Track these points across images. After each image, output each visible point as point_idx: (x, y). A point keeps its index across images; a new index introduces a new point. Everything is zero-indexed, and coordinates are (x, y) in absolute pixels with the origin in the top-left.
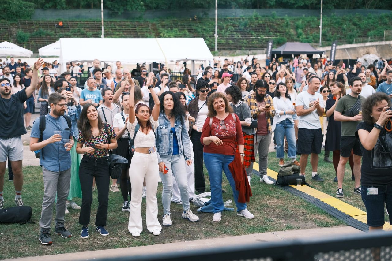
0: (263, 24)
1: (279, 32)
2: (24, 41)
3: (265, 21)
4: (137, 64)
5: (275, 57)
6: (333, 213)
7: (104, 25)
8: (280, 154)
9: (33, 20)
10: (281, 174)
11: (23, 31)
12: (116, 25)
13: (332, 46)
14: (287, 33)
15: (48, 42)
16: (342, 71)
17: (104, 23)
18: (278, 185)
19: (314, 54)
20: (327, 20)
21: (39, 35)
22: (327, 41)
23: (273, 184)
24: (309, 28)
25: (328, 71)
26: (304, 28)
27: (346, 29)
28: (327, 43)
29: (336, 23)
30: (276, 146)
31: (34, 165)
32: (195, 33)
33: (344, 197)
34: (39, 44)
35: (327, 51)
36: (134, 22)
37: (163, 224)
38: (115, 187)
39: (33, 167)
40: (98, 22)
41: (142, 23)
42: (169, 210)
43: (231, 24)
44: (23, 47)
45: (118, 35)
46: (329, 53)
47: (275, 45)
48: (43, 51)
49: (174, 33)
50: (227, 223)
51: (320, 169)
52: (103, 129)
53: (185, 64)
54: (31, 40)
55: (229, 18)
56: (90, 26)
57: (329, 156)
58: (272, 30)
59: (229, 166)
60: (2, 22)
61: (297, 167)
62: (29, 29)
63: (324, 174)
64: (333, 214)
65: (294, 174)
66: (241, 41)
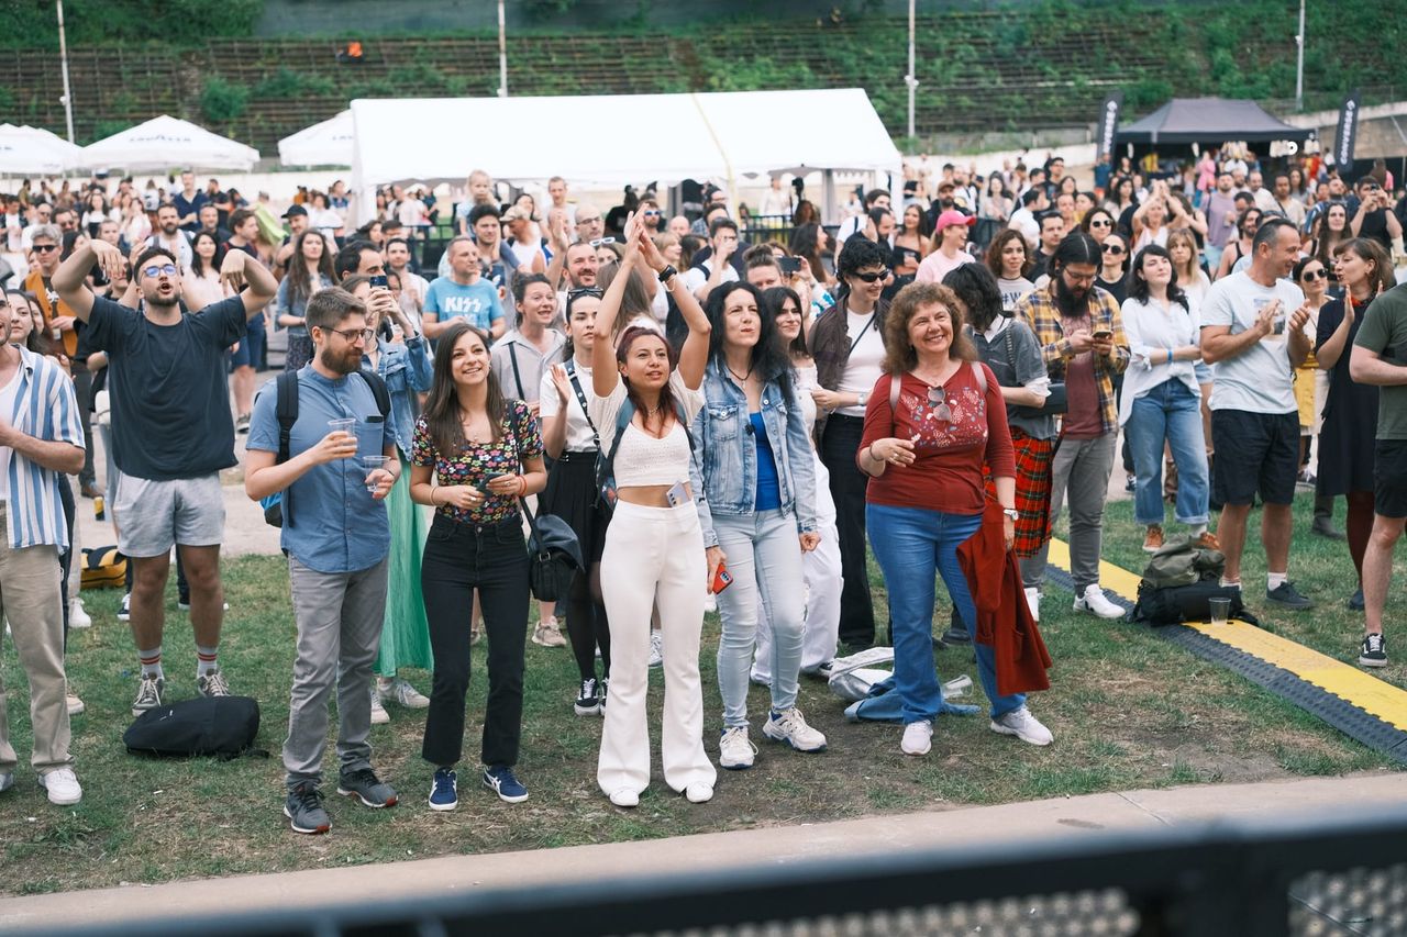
0: (1085, 35)
1: (1144, 62)
2: (227, 114)
3: (1090, 22)
4: (628, 188)
5: (1130, 153)
6: (1347, 723)
7: (507, 53)
8: (1149, 509)
9: (257, 37)
10: (1154, 582)
11: (224, 80)
12: (550, 48)
13: (1343, 109)
14: (1173, 67)
15: (310, 115)
16: (1382, 199)
17: (509, 43)
18: (1140, 621)
19: (1275, 140)
20: (1323, 14)
21: (279, 92)
22: (1325, 89)
23: (1121, 619)
24: (1256, 45)
25: (1328, 200)
26: (1237, 47)
27: (1396, 45)
28: (1325, 97)
29: (1359, 22)
30: (1134, 479)
31: (264, 552)
32: (836, 73)
33: (1388, 665)
34: (280, 125)
35: (1323, 129)
36: (615, 37)
37: (723, 762)
38: (548, 628)
39: (262, 559)
40: (486, 39)
41: (645, 40)
42: (744, 713)
43: (968, 35)
44: (226, 136)
45: (557, 85)
46: (1333, 134)
47: (1129, 110)
48: (292, 148)
49: (758, 74)
50: (953, 760)
51: (1299, 564)
52: (506, 420)
53: (798, 184)
54: (251, 109)
55: (962, 14)
56: (458, 57)
57: (1330, 516)
58: (1116, 54)
59: (958, 551)
60: (152, 50)
61: (1213, 555)
62: (245, 72)
63: (1313, 579)
64: (1346, 728)
65: (1201, 579)
66: (1001, 98)
